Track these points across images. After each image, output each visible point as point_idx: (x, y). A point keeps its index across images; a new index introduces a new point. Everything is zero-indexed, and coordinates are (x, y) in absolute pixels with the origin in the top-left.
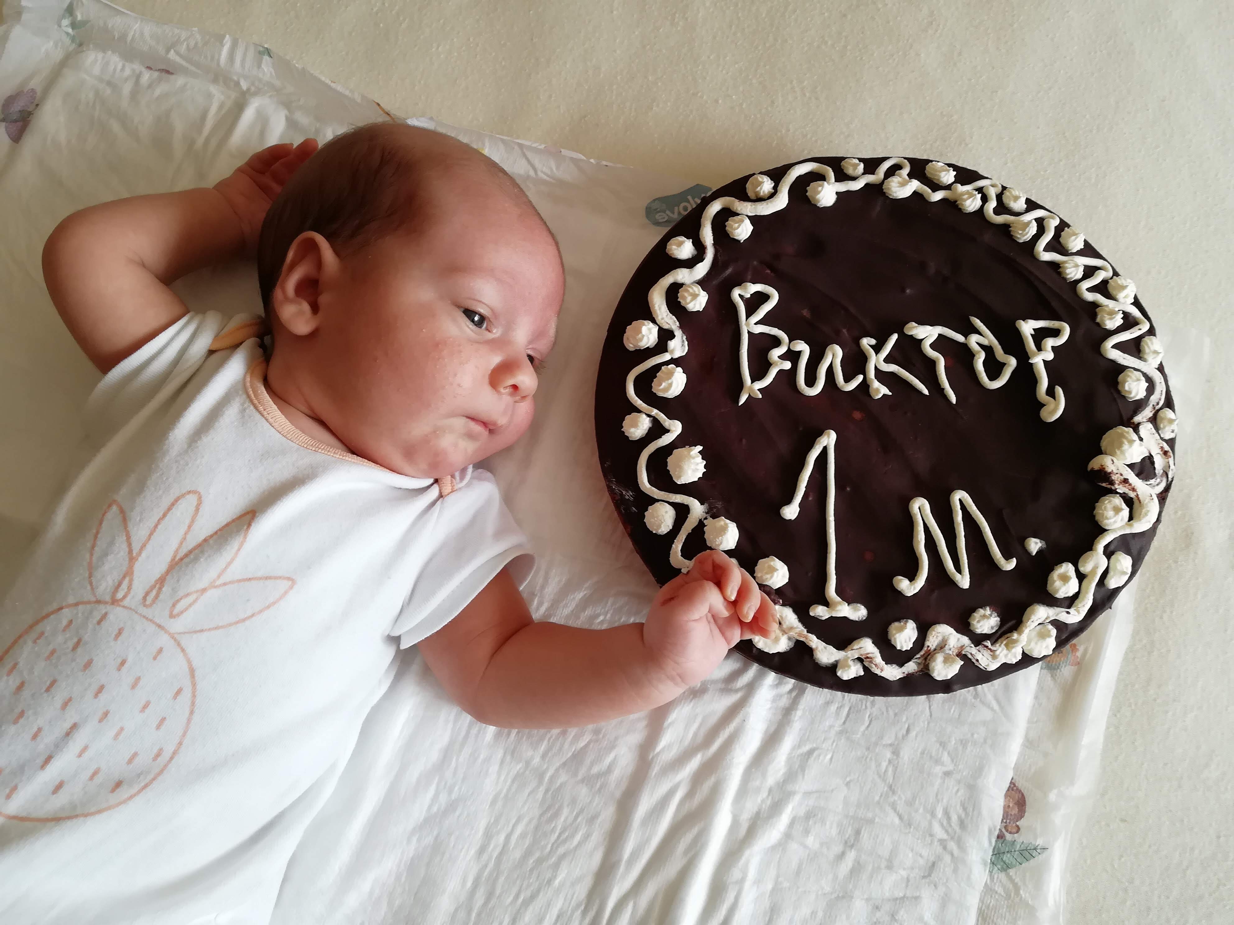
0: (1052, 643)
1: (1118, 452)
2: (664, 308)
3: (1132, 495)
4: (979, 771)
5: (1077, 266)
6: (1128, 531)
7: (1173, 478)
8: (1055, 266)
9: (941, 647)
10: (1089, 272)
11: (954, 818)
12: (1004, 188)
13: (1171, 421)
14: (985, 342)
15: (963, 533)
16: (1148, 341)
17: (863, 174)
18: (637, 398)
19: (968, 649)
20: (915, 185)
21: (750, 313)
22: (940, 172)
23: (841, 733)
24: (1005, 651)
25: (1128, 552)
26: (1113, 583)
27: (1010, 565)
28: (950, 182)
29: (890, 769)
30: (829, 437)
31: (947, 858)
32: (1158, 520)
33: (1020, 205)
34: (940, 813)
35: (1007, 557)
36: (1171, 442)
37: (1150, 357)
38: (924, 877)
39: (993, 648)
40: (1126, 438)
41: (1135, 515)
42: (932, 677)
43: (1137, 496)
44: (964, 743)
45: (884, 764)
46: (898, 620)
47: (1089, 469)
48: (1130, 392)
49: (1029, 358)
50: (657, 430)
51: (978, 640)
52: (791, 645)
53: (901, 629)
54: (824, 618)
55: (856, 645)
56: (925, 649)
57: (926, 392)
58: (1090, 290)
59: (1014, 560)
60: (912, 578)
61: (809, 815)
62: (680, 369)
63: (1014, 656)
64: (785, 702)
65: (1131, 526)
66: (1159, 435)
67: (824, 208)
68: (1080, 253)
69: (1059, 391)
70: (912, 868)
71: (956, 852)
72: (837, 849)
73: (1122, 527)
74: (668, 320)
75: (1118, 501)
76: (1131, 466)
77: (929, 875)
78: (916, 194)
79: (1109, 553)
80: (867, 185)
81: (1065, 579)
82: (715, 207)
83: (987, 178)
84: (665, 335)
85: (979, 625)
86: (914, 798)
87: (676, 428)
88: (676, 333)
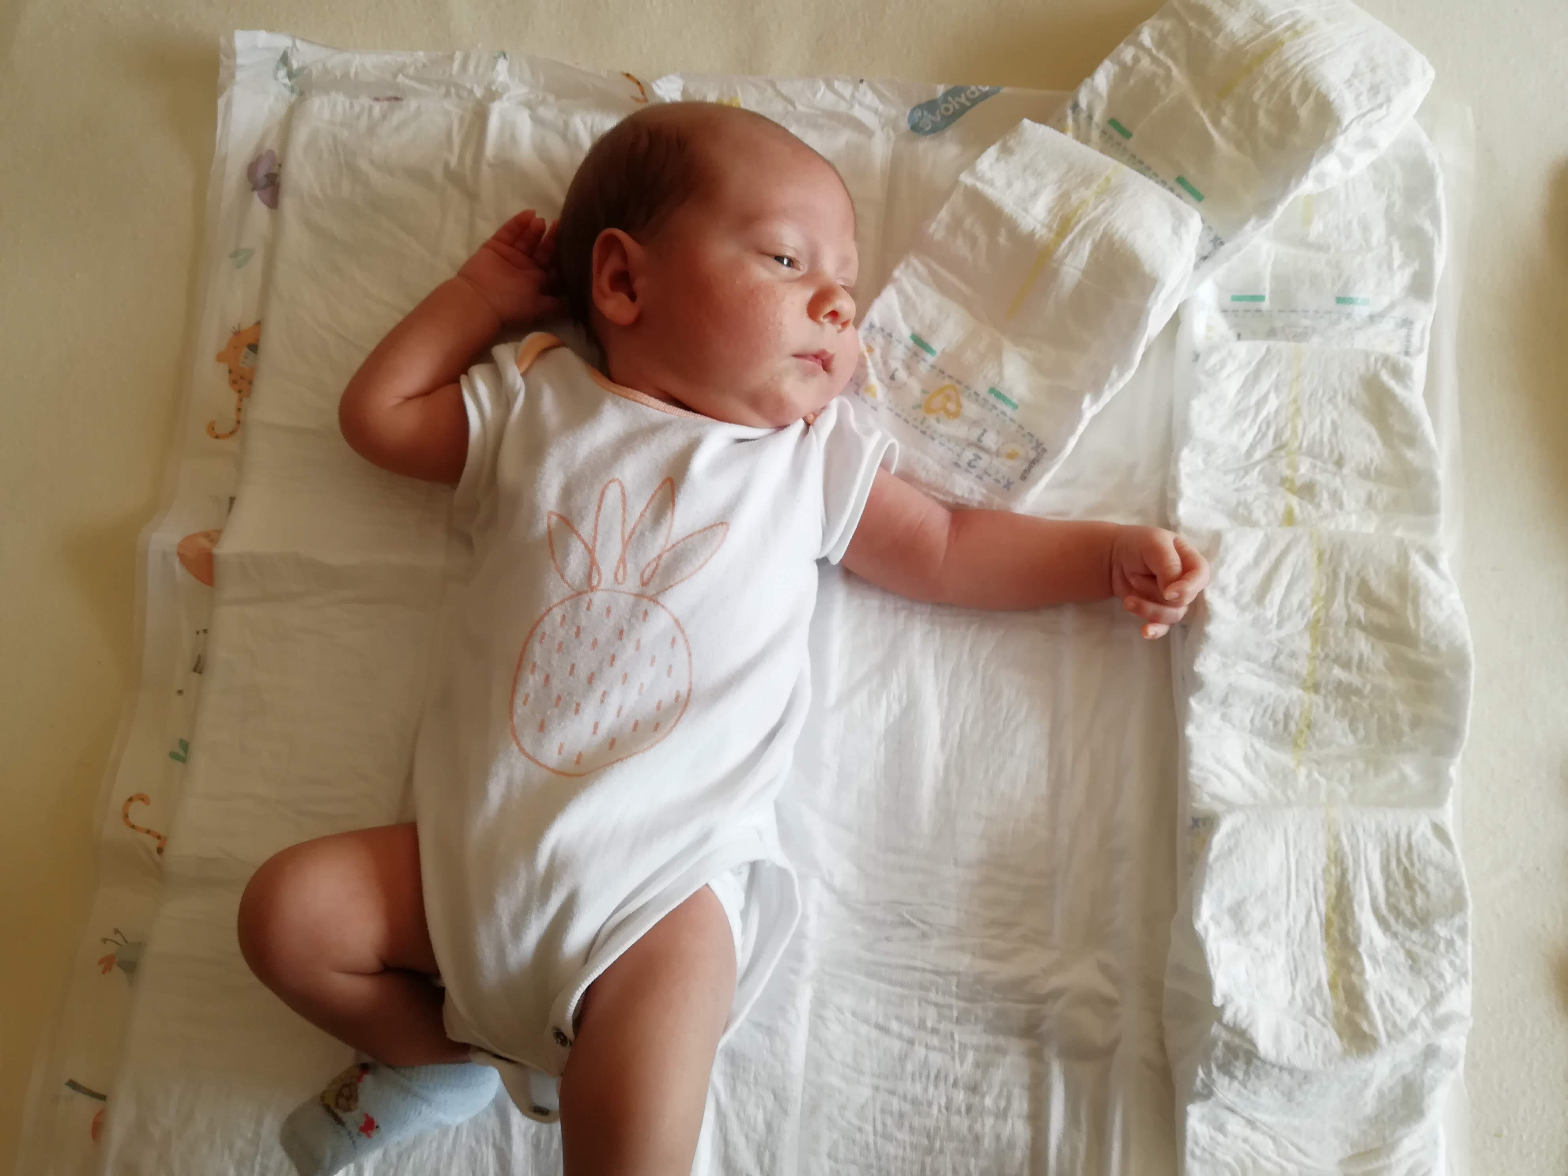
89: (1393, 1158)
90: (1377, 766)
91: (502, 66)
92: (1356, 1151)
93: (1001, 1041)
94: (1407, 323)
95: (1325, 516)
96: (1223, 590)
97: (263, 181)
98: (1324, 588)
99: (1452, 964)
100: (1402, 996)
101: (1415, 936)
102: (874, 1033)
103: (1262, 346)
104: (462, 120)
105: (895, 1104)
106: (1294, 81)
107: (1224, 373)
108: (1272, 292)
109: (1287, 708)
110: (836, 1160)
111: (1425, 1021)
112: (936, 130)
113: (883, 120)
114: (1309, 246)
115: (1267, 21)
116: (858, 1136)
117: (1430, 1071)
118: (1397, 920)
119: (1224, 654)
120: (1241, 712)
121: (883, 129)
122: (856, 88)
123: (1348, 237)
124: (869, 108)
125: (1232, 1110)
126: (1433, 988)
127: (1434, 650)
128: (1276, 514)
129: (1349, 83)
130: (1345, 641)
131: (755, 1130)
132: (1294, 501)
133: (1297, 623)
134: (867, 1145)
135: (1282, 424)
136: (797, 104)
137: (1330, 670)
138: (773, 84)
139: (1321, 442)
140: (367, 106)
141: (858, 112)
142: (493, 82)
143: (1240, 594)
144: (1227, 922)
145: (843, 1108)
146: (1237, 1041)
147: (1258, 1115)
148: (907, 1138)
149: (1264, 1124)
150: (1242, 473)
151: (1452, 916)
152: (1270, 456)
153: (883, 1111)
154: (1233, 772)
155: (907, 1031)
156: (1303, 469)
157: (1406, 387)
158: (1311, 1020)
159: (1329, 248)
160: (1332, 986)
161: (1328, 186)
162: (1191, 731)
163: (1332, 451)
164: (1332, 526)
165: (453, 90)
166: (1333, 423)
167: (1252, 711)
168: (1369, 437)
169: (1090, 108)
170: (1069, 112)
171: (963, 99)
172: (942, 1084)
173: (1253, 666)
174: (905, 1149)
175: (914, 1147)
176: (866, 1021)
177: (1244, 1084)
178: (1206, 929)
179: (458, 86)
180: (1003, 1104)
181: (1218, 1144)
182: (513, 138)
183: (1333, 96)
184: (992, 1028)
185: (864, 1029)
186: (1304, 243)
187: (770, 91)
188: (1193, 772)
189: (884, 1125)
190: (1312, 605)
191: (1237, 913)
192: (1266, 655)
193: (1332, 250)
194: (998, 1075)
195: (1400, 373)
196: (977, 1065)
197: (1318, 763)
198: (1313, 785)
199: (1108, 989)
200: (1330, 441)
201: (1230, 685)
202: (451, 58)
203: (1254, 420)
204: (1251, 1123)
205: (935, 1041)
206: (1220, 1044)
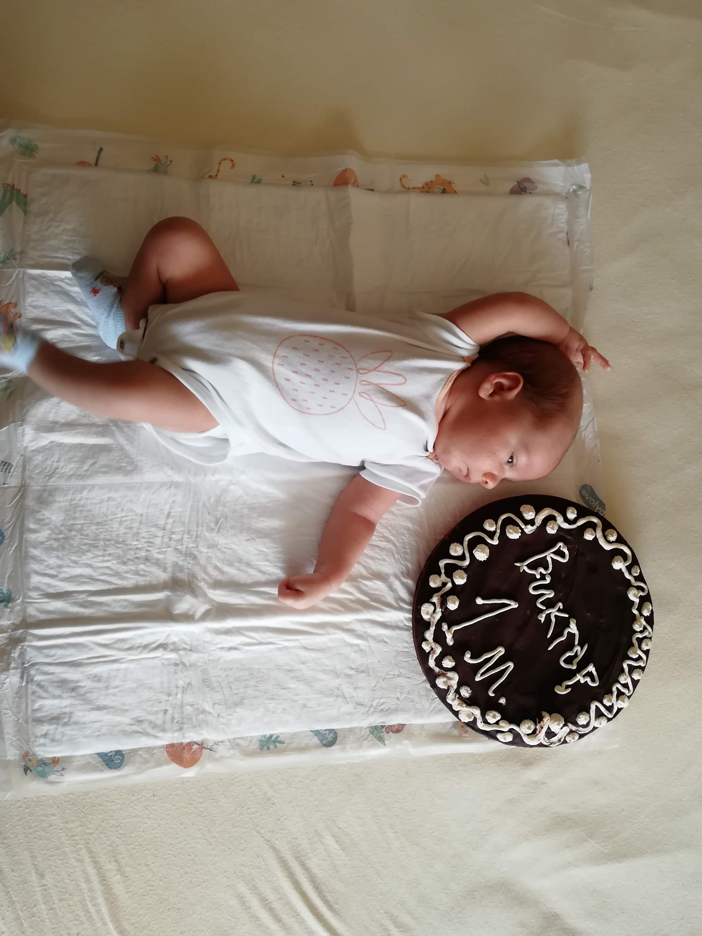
0: (467, 720)
1: (552, 721)
2: (543, 517)
3: (538, 732)
4: (404, 710)
5: (626, 680)
6: (522, 735)
7: (550, 747)
8: (622, 671)
9: (449, 678)
10: (626, 686)
11: (382, 707)
12: (650, 638)
13: (574, 739)
14: (578, 654)
15: (497, 671)
16: (604, 719)
17: (634, 577)
18: (501, 521)
19: (452, 689)
20: (637, 601)
21: (555, 553)
22: (647, 609)
23: (398, 651)
24: (457, 704)
25: (514, 738)
26: (499, 736)
27: (491, 694)
28: (644, 614)
29: (392, 676)
30: (515, 604)
31: (367, 709)
32: (532, 746)
33: (645, 647)
34: (382, 701)
35: (494, 692)
36: (565, 742)
37: (597, 722)
38: (356, 703)
39: (456, 698)
40: (559, 722)
41: (530, 736)
42: (436, 679)
43: (538, 734)
44: (412, 701)
45: (392, 673)
46: (453, 659)
47: (542, 712)
48: (579, 718)
49: (578, 673)
50: (491, 535)
51: (457, 691)
52: (428, 620)
53: (450, 661)
54: (443, 629)
55: (437, 645)
56: (446, 672)
57: (548, 637)
58: (617, 688)
59: (494, 695)
60: (472, 658)
61: (361, 650)
62: (520, 534)
63: (456, 708)
64: (401, 624)
65: (525, 736)
66: (566, 736)
67: (612, 566)
68: (632, 680)
69: (569, 690)
70: (358, 697)
71: (370, 712)
72: (353, 666)
73: (523, 733)
74: (539, 521)
75: (533, 727)
76: (549, 728)
77: (358, 705)
78: (633, 602)
79: (511, 731)
80: (629, 580)
81: (494, 717)
82: (595, 520)
83: (652, 629)
84: (532, 522)
85: (463, 690)
86: (384, 689)
87: (495, 542)
88: (534, 526)
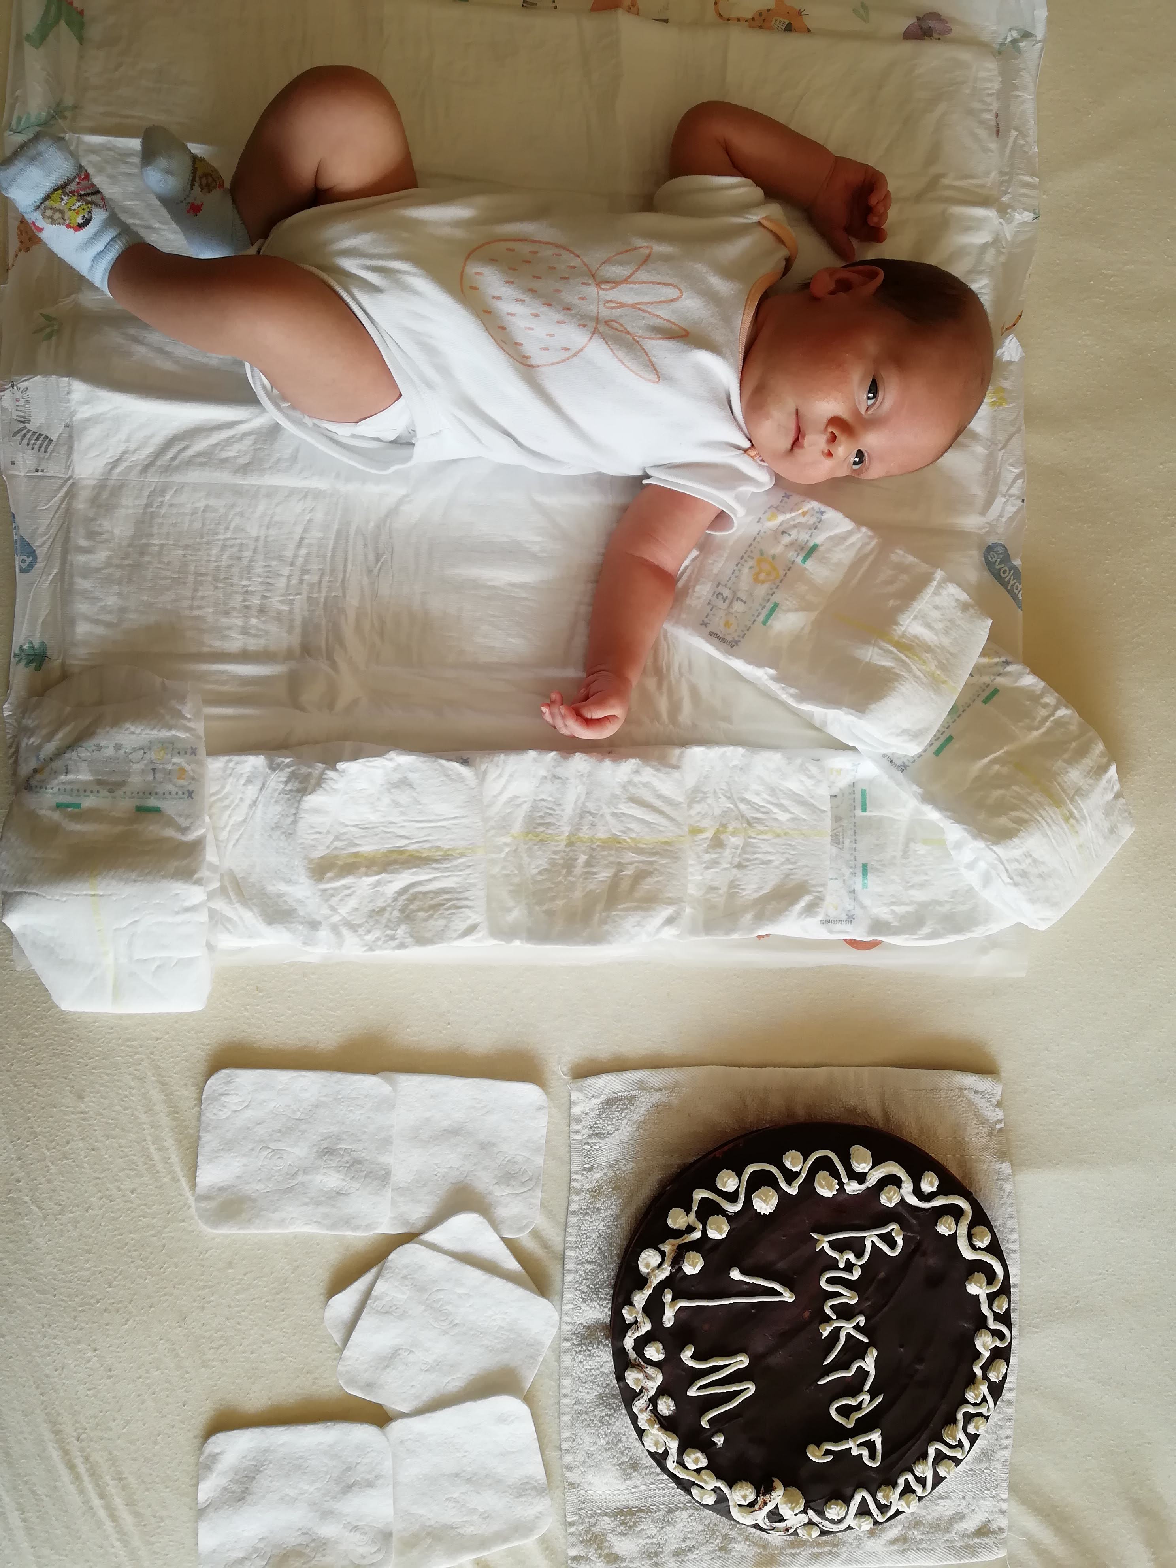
0: (653, 1450)
1: (786, 1498)
2: (882, 1175)
3: (757, 1507)
5: (924, 1472)
6: (731, 1503)
7: (770, 1533)
8: (925, 1456)
9: (647, 1376)
10: (922, 1481)
12: (987, 1418)
13: (812, 1534)
14: (864, 1406)
15: (724, 1391)
16: (869, 1521)
17: (994, 1312)
18: (813, 1159)
19: (646, 1394)
20: (986, 1354)
21: (882, 1237)
22: (997, 1371)
24: (646, 1418)
25: (717, 1503)
27: (704, 1424)
28: (990, 1378)
30: (791, 1297)
32: (739, 1523)
33: (972, 1430)
35: (710, 1421)
36: (796, 1534)
37: (856, 1521)
39: (648, 1410)
40: (796, 1505)
41: (743, 1509)
42: (626, 1369)
43: (756, 1510)
46: (664, 1348)
47: (774, 1479)
48: (830, 1508)
49: (853, 1437)
50: (790, 1177)
51: (653, 1401)
52: (644, 1275)
53: (658, 1351)
54: (663, 1299)
55: (647, 1320)
56: (646, 1366)
57: (825, 1363)
58: (907, 1481)
59: (708, 1426)
60: (692, 1357)
62: (835, 1192)
63: (642, 1424)
65: (735, 1506)
66: (801, 1526)
67: (966, 1287)
68: (936, 1474)
69: (829, 1458)
73: (733, 1499)
74: (872, 1179)
75: (751, 1497)
76: (777, 1507)
79: (716, 1490)
80: (986, 1316)
81: (696, 1461)
82: (964, 1204)
83: (995, 1404)
84: (861, 1178)
85: (663, 1402)
87: (793, 1190)
88: (863, 1185)
89: (237, 905)
90: (517, 892)
91: (1028, 216)
92: (240, 881)
93: (298, 630)
94: (850, 919)
95: (699, 857)
96: (637, 772)
97: (924, 26)
98: (644, 846)
99: (378, 939)
100: (352, 903)
101: (396, 913)
102: (297, 537)
103: (826, 807)
104: (982, 186)
105: (247, 554)
106: (1028, 813)
107: (804, 778)
108: (870, 817)
109: (554, 824)
110: (204, 511)
111: (336, 919)
112: (989, 565)
113: (994, 522)
114: (907, 845)
115: (1077, 798)
116: (222, 527)
117: (300, 927)
118: (407, 900)
119: (590, 775)
120: (549, 791)
121: (988, 523)
122: (1018, 498)
123: (915, 872)
124: (1003, 510)
125: (261, 789)
126: (360, 926)
127: (603, 922)
128: (699, 821)
129: (1028, 855)
130: (606, 862)
131: (222, 450)
132: (709, 834)
133: (616, 828)
134: (217, 534)
135: (767, 823)
136: (1003, 451)
137: (584, 853)
138: (1019, 430)
139: (755, 853)
140: (991, 108)
141: (1000, 501)
142: (1014, 210)
143: (635, 785)
144: (397, 776)
145: (241, 514)
146: (313, 781)
147: (260, 806)
148: (224, 563)
149: (254, 812)
150: (729, 795)
151: (412, 936)
152: (743, 816)
153: (241, 544)
154: (505, 787)
155: (300, 561)
156: (734, 840)
157: (800, 914)
158: (331, 838)
159: (906, 859)
160: (356, 854)
161: (952, 852)
162: (532, 754)
163: (748, 860)
164: (691, 862)
165: (1007, 177)
166: (770, 861)
167: (550, 799)
168: (761, 888)
169: (1008, 674)
170: (1003, 659)
171: (1012, 582)
172: (263, 587)
173: (583, 797)
174: (216, 562)
175: (218, 568)
176: (305, 531)
177: (283, 792)
178: (391, 760)
179: (1009, 182)
180: (253, 631)
181: (238, 780)
182: (968, 229)
183: (1016, 840)
184: (306, 624)
185: (299, 529)
186: (910, 839)
187: (1015, 429)
188: (502, 756)
189: (232, 546)
190: (631, 838)
191: (403, 783)
192: (591, 806)
193: (904, 861)
194: (273, 628)
195: (810, 909)
196: (279, 613)
197: (515, 851)
198: (500, 849)
199: (340, 705)
200: (756, 859)
201: (568, 779)
202: (1032, 175)
203: (769, 802)
204: (254, 803)
205: (294, 581)
206: (310, 770)
